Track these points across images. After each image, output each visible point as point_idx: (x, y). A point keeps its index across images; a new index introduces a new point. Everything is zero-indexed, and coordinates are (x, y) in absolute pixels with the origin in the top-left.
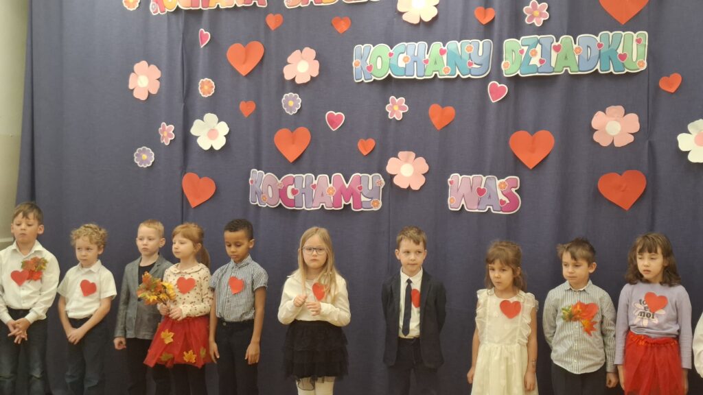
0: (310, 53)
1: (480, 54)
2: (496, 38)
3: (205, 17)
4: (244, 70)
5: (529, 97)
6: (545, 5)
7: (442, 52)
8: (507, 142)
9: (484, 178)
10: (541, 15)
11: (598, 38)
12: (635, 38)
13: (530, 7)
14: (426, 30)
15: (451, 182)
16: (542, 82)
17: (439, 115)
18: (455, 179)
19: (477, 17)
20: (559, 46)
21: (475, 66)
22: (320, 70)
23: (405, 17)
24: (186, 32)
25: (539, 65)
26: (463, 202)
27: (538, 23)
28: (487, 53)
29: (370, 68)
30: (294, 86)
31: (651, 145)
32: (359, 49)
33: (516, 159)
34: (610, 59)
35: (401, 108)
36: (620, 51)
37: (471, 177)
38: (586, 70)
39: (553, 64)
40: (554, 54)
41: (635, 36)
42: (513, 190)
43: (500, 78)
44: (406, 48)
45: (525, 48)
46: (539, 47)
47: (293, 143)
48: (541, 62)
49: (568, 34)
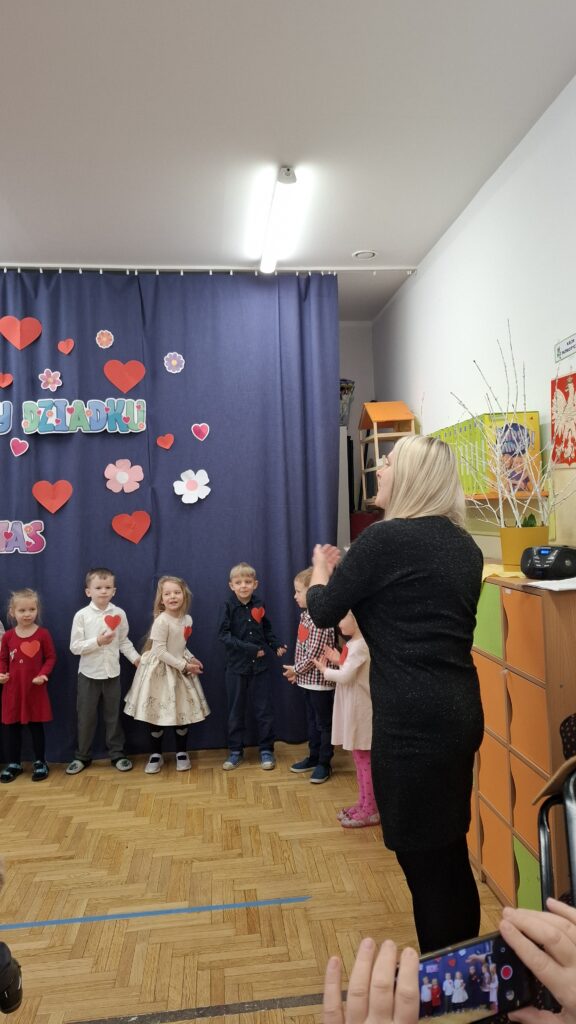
1: (1, 413)
2: (15, 400)
5: (49, 452)
6: (58, 374)
8: (30, 491)
9: (11, 524)
10: (55, 382)
11: (105, 404)
12: (135, 404)
13: (44, 374)
16: (59, 439)
20: (72, 408)
25: (55, 425)
27: (53, 388)
28: (7, 414)
31: (154, 492)
33: (40, 505)
34: (116, 421)
36: (124, 415)
38: (97, 429)
39: (68, 424)
40: (68, 416)
41: (136, 403)
42: (38, 532)
43: (21, 435)
45: (42, 410)
46: (54, 409)
48: (57, 421)
49: (79, 399)
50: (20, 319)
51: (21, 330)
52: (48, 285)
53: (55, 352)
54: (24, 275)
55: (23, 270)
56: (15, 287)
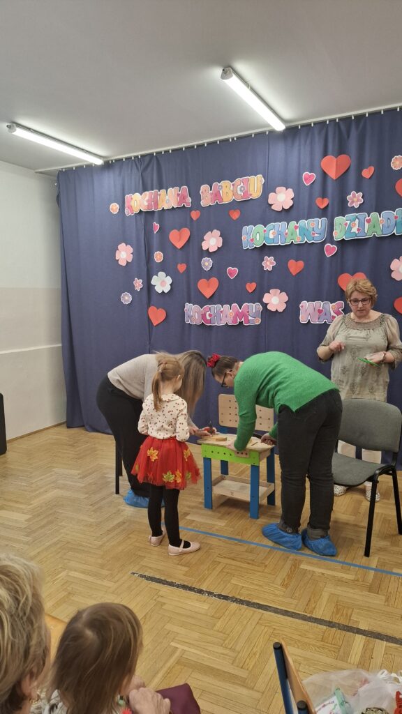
0: (217, 233)
1: (320, 227)
2: (329, 216)
3: (156, 215)
4: (179, 245)
5: (350, 252)
6: (361, 194)
7: (296, 228)
8: (337, 282)
9: (322, 303)
10: (358, 201)
11: (395, 213)
13: (351, 196)
14: (286, 215)
15: (302, 307)
16: (358, 243)
17: (295, 267)
18: (305, 305)
19: (318, 204)
20: (370, 219)
21: (316, 235)
22: (223, 243)
23: (273, 207)
24: (145, 225)
25: (357, 232)
26: (309, 318)
27: (356, 205)
28: (324, 226)
29: (252, 240)
30: (209, 254)
32: (246, 229)
35: (271, 263)
37: (314, 303)
38: (387, 233)
39: (366, 231)
40: (367, 225)
42: (340, 310)
43: (332, 242)
44: (274, 226)
45: (348, 222)
46: (357, 220)
47: (209, 286)
48: (358, 230)
49: (375, 211)
50: (336, 157)
51: (337, 165)
52: (357, 127)
53: (360, 177)
54: (341, 123)
55: (340, 119)
56: (334, 134)
